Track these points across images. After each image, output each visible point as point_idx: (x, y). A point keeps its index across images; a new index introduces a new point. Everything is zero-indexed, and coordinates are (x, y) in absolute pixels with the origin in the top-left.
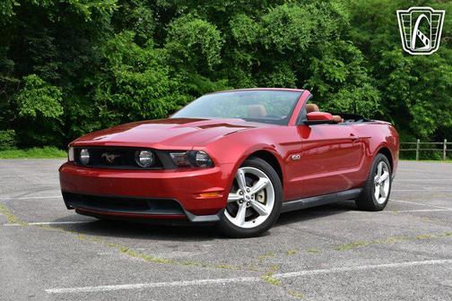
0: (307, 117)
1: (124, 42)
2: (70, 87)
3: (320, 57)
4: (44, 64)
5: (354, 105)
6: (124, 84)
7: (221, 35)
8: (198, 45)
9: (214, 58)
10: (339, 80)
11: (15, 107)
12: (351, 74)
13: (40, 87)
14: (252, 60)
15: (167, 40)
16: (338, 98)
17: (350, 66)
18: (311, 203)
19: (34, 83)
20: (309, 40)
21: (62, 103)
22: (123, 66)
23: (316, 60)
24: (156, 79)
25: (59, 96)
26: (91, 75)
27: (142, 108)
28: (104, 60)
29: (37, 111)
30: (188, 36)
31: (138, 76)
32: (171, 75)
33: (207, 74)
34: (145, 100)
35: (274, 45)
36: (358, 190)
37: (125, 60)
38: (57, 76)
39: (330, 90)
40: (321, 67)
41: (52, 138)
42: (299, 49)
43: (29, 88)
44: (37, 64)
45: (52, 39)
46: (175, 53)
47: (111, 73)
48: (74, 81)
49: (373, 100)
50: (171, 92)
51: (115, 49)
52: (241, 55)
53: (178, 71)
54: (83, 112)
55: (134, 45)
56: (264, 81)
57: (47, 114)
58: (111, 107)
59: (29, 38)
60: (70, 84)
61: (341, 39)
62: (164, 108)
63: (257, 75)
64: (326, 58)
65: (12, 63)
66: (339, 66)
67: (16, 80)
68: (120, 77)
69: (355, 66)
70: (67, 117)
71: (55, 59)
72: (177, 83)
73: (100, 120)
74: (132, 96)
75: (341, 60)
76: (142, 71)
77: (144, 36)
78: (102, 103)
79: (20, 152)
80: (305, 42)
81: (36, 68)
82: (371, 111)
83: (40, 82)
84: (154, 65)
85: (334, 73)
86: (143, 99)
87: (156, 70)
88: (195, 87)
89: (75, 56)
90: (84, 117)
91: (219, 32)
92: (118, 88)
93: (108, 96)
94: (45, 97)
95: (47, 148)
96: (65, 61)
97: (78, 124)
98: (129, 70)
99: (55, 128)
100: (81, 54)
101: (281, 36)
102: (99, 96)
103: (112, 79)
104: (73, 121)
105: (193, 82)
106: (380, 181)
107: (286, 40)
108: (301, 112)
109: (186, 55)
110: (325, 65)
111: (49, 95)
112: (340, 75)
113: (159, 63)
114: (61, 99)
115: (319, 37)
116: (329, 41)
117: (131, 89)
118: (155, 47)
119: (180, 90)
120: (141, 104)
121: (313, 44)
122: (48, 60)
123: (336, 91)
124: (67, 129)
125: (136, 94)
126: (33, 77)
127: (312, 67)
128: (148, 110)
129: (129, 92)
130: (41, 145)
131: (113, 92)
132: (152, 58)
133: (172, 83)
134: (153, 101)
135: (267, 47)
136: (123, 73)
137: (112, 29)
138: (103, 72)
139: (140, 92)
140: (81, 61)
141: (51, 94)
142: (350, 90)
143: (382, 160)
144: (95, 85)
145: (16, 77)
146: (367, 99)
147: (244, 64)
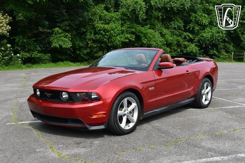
0: (159, 65)
1: (99, 10)
2: (74, 33)
3: (195, 13)
4: (62, 23)
5: (213, 35)
6: (100, 30)
7: (146, 4)
8: (134, 10)
9: (142, 15)
10: (205, 24)
11: (50, 43)
12: (211, 20)
13: (61, 33)
14: (161, 16)
15: (120, 8)
16: (205, 32)
17: (211, 16)
18: (162, 110)
19: (58, 32)
20: (189, 5)
21: (71, 41)
22: (99, 22)
23: (193, 14)
24: (115, 27)
25: (69, 38)
26: (84, 27)
27: (109, 41)
28: (90, 19)
29: (59, 45)
30: (129, 6)
31: (106, 26)
32: (122, 25)
33: (139, 23)
34: (110, 38)
35: (172, 8)
36: (193, 99)
37: (100, 19)
38: (68, 28)
39: (200, 29)
40: (196, 17)
41: (68, 57)
42: (185, 9)
43: (56, 34)
44: (58, 23)
45: (65, 10)
46: (124, 14)
47: (93, 25)
48: (76, 30)
49: (222, 33)
50: (122, 33)
51: (95, 14)
52: (156, 13)
53: (125, 23)
54: (81, 44)
55: (104, 11)
56: (168, 26)
57: (64, 46)
58: (94, 41)
59: (54, 11)
60: (74, 32)
61: (206, 3)
62: (119, 41)
63: (164, 23)
64: (199, 13)
65: (47, 23)
66: (205, 17)
67: (49, 31)
68: (98, 27)
69: (213, 16)
70: (74, 47)
71: (67, 20)
72: (125, 29)
73: (89, 48)
74: (104, 36)
75: (206, 14)
76: (108, 24)
77: (110, 6)
78: (90, 40)
79: (53, 64)
80: (188, 5)
81: (58, 25)
82: (221, 38)
83: (60, 31)
84: (114, 21)
85: (202, 20)
86: (109, 37)
87: (115, 23)
88: (134, 30)
89: (76, 18)
90: (82, 47)
91: (144, 3)
92: (97, 32)
93: (93, 36)
94: (63, 38)
95: (65, 62)
96: (72, 21)
97: (80, 50)
98: (102, 23)
99: (68, 52)
100: (79, 17)
101: (176, 3)
102: (88, 37)
103: (94, 28)
104: (77, 49)
105: (133, 28)
106: (205, 93)
107: (178, 5)
108: (156, 63)
109: (129, 15)
110: (198, 17)
111: (65, 37)
112: (205, 21)
113: (116, 19)
114: (70, 39)
115: (195, 3)
116: (200, 4)
117: (103, 32)
118: (115, 11)
119: (126, 32)
120: (108, 40)
121: (192, 6)
122: (64, 21)
123: (204, 29)
124: (74, 52)
125: (106, 35)
126: (57, 29)
127: (191, 18)
128: (112, 42)
129: (102, 34)
130: (62, 60)
131: (95, 34)
132: (113, 17)
133: (123, 29)
134: (114, 38)
135: (168, 9)
136: (99, 25)
137: (93, 4)
138: (90, 25)
139: (108, 34)
140: (79, 20)
141: (66, 37)
142: (211, 28)
143: (206, 81)
144: (86, 31)
145: (50, 29)
146: (219, 33)
147: (157, 18)
